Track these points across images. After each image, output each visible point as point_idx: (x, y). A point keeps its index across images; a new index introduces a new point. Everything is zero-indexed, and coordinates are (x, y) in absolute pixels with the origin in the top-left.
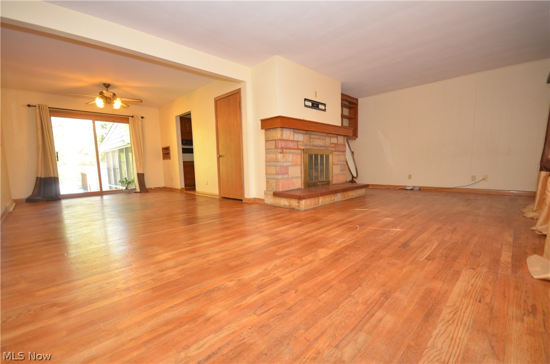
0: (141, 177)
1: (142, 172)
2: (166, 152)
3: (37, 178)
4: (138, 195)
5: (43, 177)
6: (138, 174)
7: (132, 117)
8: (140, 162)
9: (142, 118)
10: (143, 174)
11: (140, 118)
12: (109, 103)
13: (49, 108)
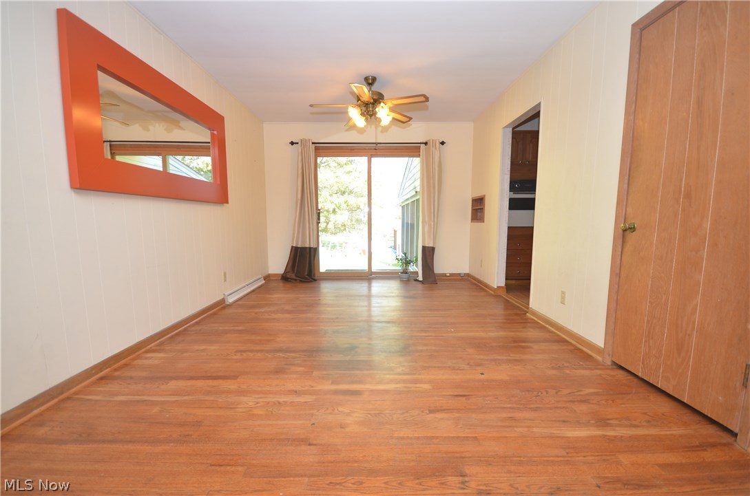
0: (428, 253)
1: (431, 245)
2: (478, 207)
3: (292, 247)
4: (420, 286)
5: (299, 246)
6: (424, 248)
7: (426, 143)
8: (430, 226)
9: (443, 143)
10: (433, 249)
11: (438, 144)
12: (371, 116)
13: (313, 143)
